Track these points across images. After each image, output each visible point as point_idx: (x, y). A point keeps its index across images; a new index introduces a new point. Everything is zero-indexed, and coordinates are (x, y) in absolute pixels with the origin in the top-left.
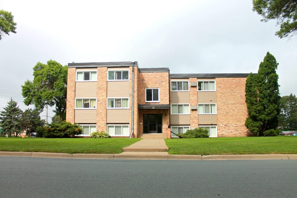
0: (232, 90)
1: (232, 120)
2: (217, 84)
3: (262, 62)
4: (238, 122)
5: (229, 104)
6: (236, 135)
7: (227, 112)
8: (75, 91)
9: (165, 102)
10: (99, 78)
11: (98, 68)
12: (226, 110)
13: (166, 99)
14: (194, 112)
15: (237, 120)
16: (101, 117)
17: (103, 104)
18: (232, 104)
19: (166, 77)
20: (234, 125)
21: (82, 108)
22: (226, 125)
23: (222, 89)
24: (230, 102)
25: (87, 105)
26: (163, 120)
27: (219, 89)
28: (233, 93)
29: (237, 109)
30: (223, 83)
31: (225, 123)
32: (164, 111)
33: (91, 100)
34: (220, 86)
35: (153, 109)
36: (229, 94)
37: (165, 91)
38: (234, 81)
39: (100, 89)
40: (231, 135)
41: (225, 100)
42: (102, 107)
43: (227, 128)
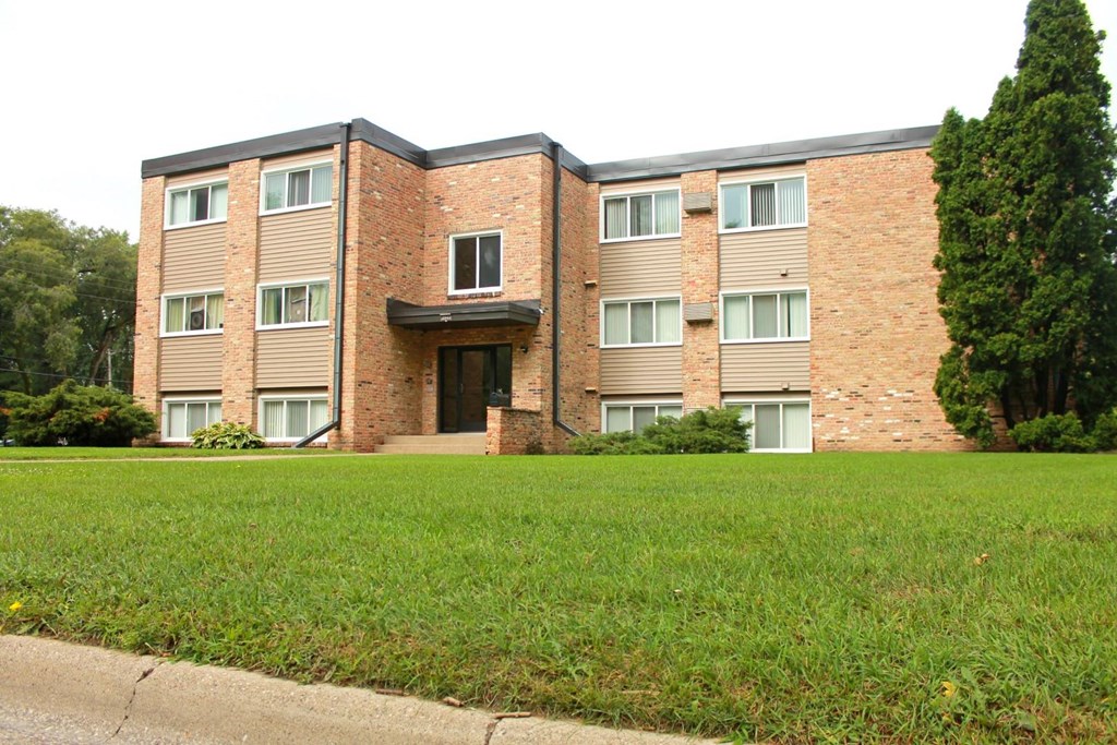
0: (892, 217)
1: (890, 369)
2: (814, 192)
4: (918, 380)
5: (874, 288)
6: (907, 444)
7: (863, 328)
8: (161, 267)
9: (521, 290)
10: (233, 205)
11: (232, 168)
12: (859, 319)
13: (528, 274)
14: (702, 331)
15: (917, 368)
16: (236, 366)
17: (245, 311)
18: (889, 287)
19: (531, 177)
20: (899, 390)
21: (184, 333)
22: (855, 395)
23: (838, 215)
24: (879, 277)
25: (197, 321)
26: (513, 372)
27: (821, 216)
28: (892, 232)
29: (913, 313)
30: (842, 182)
31: (852, 384)
33: (211, 297)
34: (829, 198)
35: (444, 322)
36: (878, 236)
37: (523, 239)
38: (903, 167)
40: (881, 442)
41: (856, 269)
42: (239, 325)
43: (861, 407)
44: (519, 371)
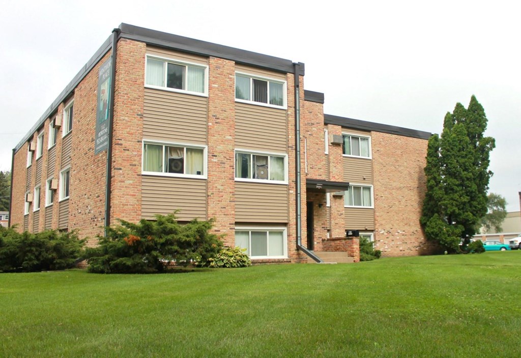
0: (397, 161)
1: (397, 222)
2: (374, 145)
3: (448, 113)
4: (406, 226)
5: (393, 189)
6: (404, 252)
7: (390, 205)
9: (317, 173)
10: (214, 87)
11: (212, 60)
12: (389, 201)
13: (319, 166)
14: (338, 200)
15: (405, 222)
16: (221, 205)
17: (227, 166)
18: (397, 189)
19: (319, 115)
20: (401, 231)
22: (389, 232)
23: (382, 157)
24: (394, 184)
26: (315, 217)
27: (376, 155)
28: (397, 167)
29: (404, 200)
30: (383, 143)
31: (388, 227)
32: (317, 195)
33: (190, 150)
34: (379, 149)
35: (318, 188)
36: (393, 168)
37: (317, 146)
38: (399, 142)
39: (217, 121)
40: (396, 252)
41: (387, 180)
42: (223, 175)
43: (391, 237)
44: (317, 217)
